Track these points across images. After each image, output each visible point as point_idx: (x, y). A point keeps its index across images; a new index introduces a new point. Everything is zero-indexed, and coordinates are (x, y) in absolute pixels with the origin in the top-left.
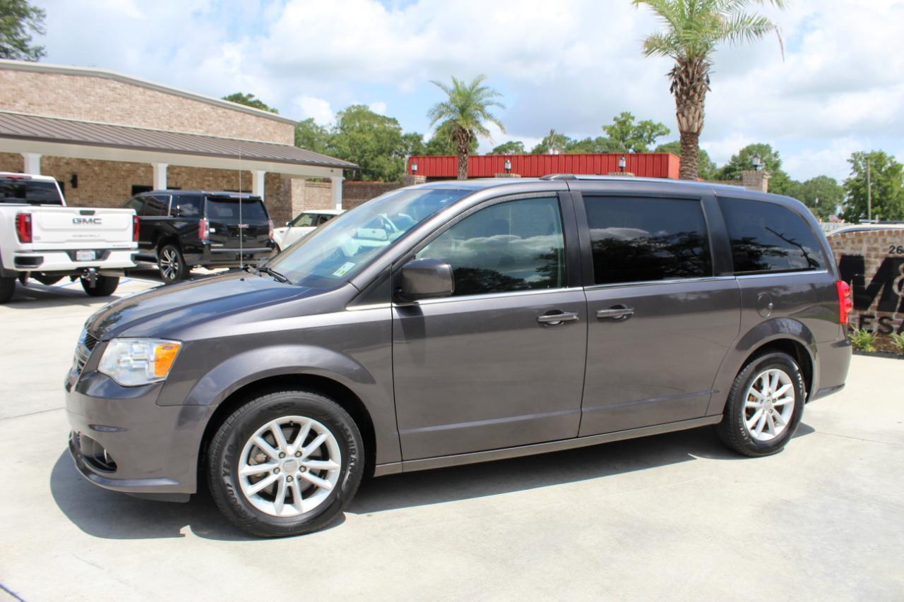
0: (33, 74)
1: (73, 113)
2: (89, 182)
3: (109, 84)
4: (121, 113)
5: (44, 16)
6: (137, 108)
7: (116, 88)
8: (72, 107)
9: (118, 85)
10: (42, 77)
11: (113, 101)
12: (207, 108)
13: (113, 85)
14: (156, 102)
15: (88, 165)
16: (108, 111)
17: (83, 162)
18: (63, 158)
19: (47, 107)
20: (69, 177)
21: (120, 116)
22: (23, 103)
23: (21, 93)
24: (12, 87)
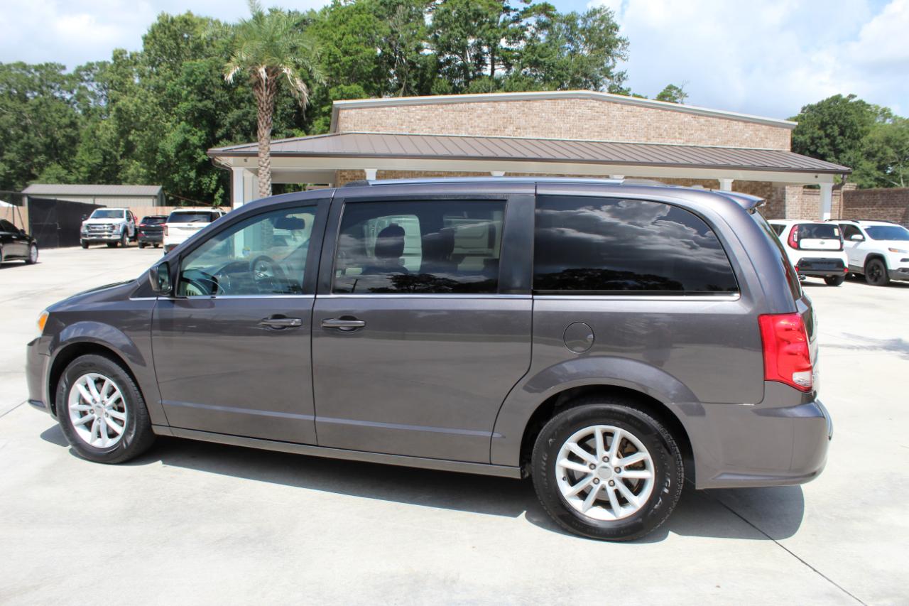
0: (521, 103)
1: (555, 133)
3: (587, 104)
4: (597, 130)
5: (628, 44)
6: (615, 123)
7: (594, 107)
8: (553, 127)
9: (597, 104)
10: (528, 104)
11: (591, 119)
12: (688, 118)
13: (591, 104)
14: (634, 116)
16: (586, 129)
19: (531, 128)
21: (598, 132)
22: (511, 128)
23: (510, 120)
24: (503, 115)
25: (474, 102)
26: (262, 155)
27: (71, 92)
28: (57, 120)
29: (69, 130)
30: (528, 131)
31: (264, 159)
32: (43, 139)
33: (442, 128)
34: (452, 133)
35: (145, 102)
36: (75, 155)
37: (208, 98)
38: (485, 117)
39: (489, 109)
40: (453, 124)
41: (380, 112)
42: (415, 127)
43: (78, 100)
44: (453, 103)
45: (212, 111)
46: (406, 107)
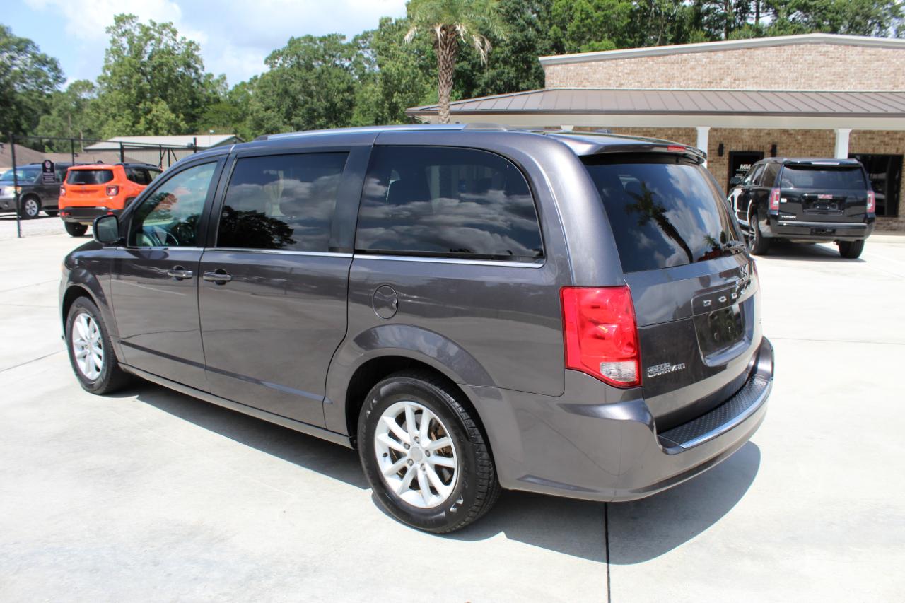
0: (740, 51)
1: (778, 83)
2: (790, 152)
3: (820, 49)
4: (832, 78)
6: (853, 69)
7: (828, 52)
8: (776, 77)
9: (831, 48)
10: (749, 52)
11: (824, 66)
13: (825, 49)
14: (878, 61)
15: (791, 134)
16: (816, 77)
17: (785, 132)
18: (765, 129)
19: (751, 80)
20: (769, 147)
21: (831, 80)
22: (729, 79)
23: (728, 71)
24: (720, 66)
25: (687, 53)
26: (441, 113)
27: (350, 59)
28: (336, 85)
29: (346, 94)
30: (748, 82)
31: (443, 117)
32: (325, 104)
33: (653, 82)
34: (662, 87)
35: (406, 66)
36: (351, 118)
37: (464, 59)
38: (699, 69)
39: (705, 60)
40: (664, 77)
41: (586, 67)
42: (623, 82)
43: (355, 66)
44: (664, 55)
45: (468, 72)
46: (614, 61)
